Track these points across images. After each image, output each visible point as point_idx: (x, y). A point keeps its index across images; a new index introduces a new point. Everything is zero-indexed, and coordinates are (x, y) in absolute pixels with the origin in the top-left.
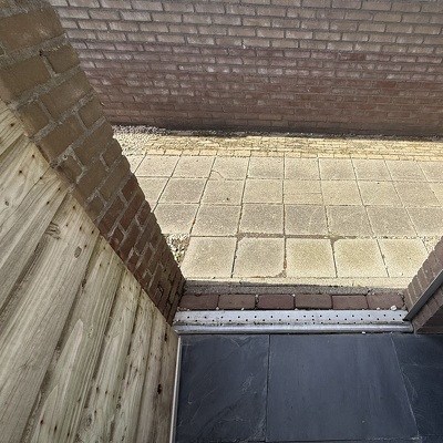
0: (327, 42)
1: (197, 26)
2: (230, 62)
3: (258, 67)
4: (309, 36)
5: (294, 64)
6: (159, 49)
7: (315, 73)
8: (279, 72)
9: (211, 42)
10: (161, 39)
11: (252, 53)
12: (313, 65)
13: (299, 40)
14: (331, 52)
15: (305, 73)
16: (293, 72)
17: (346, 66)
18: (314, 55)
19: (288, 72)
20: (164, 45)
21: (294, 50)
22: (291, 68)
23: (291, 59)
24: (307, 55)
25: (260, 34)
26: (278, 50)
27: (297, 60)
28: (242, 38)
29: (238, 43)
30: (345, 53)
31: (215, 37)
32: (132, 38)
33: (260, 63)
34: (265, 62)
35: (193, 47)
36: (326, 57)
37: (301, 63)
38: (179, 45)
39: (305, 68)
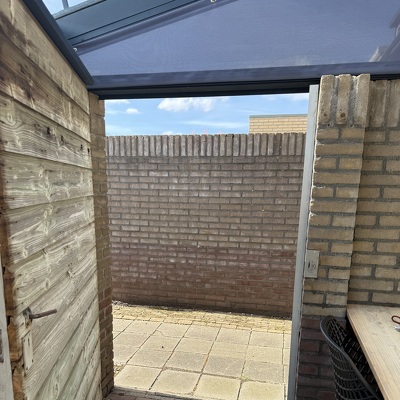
0: (261, 244)
1: (168, 234)
2: (187, 256)
3: (207, 259)
4: (247, 240)
5: (235, 258)
6: (139, 247)
7: (253, 265)
8: (224, 263)
9: (176, 243)
10: (142, 241)
11: (204, 251)
12: (251, 259)
13: (239, 243)
14: (265, 250)
15: (245, 264)
16: (235, 264)
17: (278, 260)
18: (251, 253)
19: (231, 263)
20: (144, 244)
21: (236, 249)
22: (233, 261)
23: (233, 255)
24: (246, 252)
25: (211, 238)
26: (223, 249)
27: (238, 255)
28: (197, 241)
29: (194, 244)
30: (276, 251)
31: (179, 240)
32: (124, 240)
33: (209, 257)
34: (213, 257)
35: (163, 246)
36: (261, 253)
37: (241, 258)
38: (154, 245)
39: (244, 261)
